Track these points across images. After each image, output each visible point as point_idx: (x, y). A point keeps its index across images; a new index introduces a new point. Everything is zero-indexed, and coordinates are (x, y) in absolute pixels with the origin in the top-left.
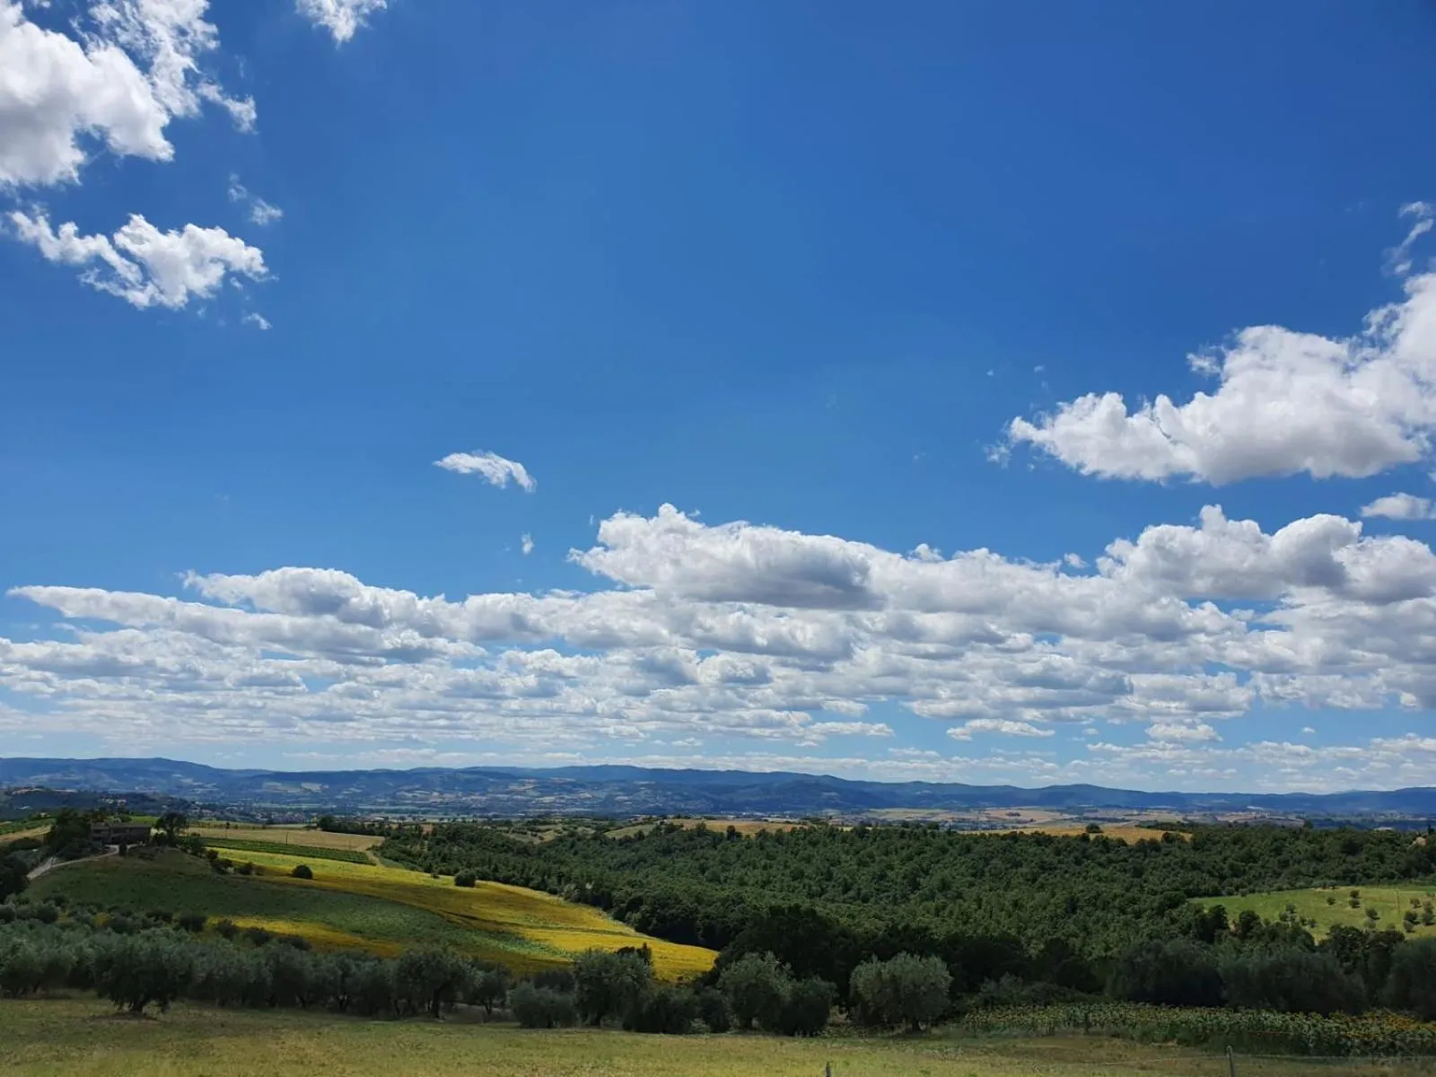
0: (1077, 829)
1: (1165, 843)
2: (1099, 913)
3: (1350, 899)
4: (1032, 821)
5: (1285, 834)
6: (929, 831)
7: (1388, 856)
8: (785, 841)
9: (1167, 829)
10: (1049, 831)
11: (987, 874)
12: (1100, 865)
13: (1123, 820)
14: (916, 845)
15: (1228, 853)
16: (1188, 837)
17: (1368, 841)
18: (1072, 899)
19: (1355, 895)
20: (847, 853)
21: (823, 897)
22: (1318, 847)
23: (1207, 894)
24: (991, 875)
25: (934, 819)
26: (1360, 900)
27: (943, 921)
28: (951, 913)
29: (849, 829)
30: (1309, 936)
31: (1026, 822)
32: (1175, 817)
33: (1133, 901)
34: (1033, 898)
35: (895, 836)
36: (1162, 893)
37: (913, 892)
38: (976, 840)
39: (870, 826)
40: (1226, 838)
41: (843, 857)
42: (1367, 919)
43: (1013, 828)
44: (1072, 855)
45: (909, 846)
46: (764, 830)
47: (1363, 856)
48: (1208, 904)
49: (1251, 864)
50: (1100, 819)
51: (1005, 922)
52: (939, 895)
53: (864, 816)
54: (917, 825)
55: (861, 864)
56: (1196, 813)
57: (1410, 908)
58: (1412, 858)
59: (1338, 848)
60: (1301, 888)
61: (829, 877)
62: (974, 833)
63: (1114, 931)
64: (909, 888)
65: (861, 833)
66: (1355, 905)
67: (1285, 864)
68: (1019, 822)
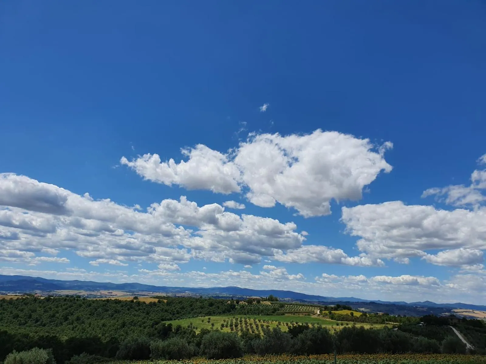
0: (130, 298)
1: (158, 303)
2: (132, 327)
3: (208, 320)
4: (116, 295)
5: (194, 300)
6: (76, 298)
7: (220, 307)
8: (13, 303)
9: (159, 299)
10: (120, 299)
11: (95, 314)
12: (136, 310)
13: (147, 295)
14: (69, 304)
15: (177, 306)
16: (165, 301)
17: (216, 302)
18: (124, 322)
19: (209, 319)
20: (40, 307)
21: (25, 325)
22: (202, 304)
23: (168, 320)
24: (97, 314)
25: (80, 294)
26: (211, 321)
27: (75, 332)
28: (78, 329)
29: (43, 298)
30: (195, 332)
31: (114, 295)
32: (164, 295)
33: (144, 323)
34: (110, 323)
35: (62, 301)
36: (154, 320)
37: (65, 322)
38: (93, 302)
39: (53, 297)
40: (177, 302)
41: (38, 309)
42: (211, 326)
43: (109, 297)
44: (127, 307)
45: (67, 304)
46: (4, 299)
47: (214, 307)
48: (167, 323)
49: (183, 310)
50: (140, 295)
51: (98, 331)
52: (75, 322)
53: (51, 293)
54: (72, 296)
55: (46, 311)
56: (170, 293)
57: (222, 322)
58: (226, 307)
59: (208, 304)
60: (196, 317)
61: (30, 317)
62: (93, 299)
63: (136, 333)
64: (63, 320)
65: (48, 299)
66: (209, 322)
67: (192, 310)
68: (111, 296)
